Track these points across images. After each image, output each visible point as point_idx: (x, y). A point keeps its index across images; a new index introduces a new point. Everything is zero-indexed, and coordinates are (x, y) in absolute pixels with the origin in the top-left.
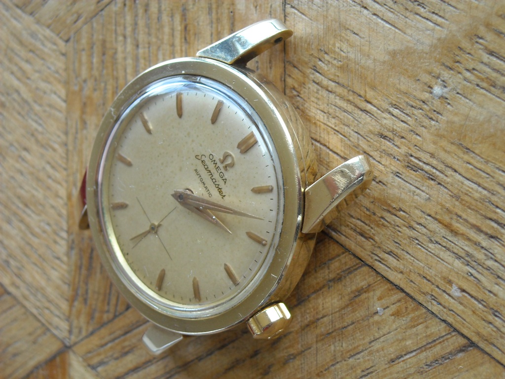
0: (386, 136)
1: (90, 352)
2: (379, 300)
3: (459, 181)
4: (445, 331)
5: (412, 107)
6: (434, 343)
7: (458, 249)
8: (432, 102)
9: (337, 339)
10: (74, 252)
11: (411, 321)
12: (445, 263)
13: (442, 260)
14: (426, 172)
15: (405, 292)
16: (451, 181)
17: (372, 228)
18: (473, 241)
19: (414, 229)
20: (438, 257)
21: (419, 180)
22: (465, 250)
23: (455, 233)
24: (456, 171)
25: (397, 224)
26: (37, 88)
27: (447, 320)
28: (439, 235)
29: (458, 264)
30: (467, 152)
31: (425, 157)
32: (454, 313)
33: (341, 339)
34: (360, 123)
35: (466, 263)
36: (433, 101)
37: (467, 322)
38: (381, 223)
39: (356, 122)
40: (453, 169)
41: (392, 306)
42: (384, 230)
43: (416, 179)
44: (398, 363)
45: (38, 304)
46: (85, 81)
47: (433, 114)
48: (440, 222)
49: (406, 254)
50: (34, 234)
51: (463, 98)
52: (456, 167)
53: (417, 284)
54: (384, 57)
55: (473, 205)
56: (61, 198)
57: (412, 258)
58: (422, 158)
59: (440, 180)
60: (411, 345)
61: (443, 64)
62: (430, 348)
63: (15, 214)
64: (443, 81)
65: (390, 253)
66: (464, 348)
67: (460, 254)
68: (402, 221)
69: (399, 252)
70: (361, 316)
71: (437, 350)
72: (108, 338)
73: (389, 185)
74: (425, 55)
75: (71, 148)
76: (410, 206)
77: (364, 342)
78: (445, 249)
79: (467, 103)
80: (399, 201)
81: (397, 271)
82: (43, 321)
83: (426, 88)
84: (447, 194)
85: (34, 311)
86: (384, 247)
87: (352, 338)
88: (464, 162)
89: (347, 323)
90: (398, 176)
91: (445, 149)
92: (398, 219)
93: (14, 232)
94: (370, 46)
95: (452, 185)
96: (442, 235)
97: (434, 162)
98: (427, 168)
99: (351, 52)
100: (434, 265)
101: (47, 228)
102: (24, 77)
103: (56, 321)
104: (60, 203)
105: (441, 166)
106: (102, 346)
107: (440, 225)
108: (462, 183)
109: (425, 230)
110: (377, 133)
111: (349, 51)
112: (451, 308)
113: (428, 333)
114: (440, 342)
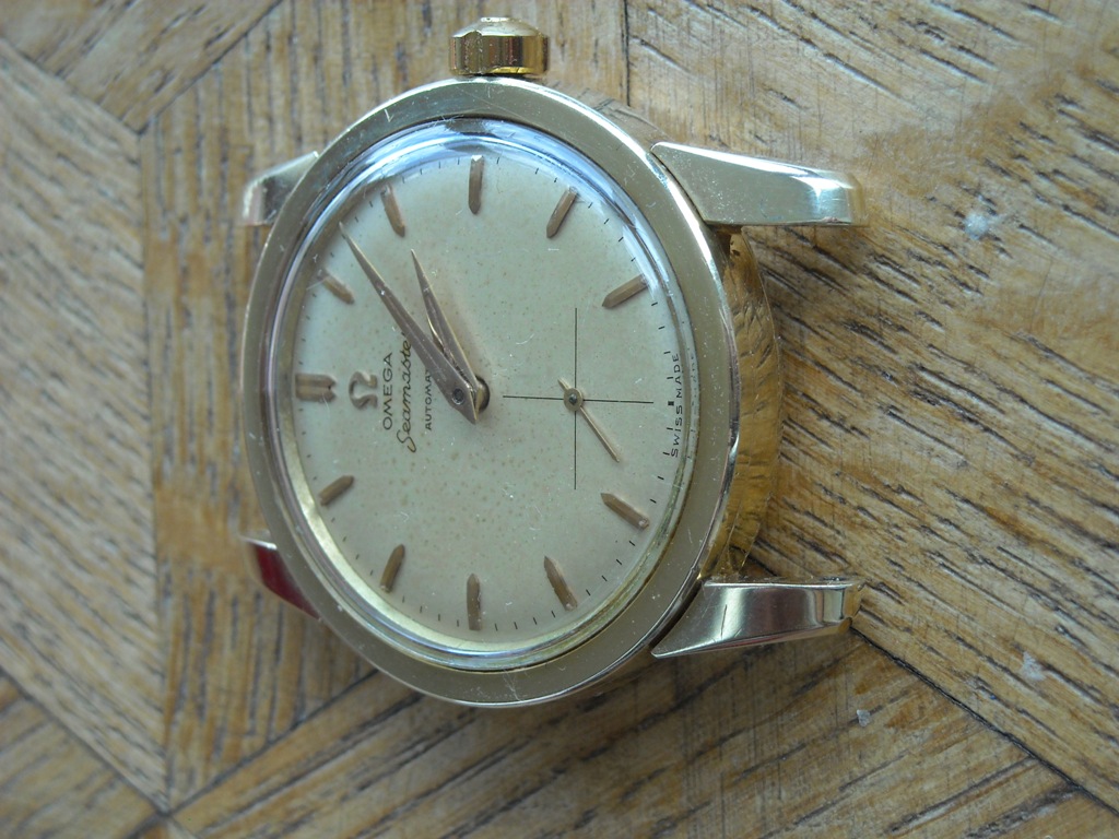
0: (862, 326)
1: (213, 824)
2: (859, 693)
3: (1030, 423)
4: (1011, 758)
5: (921, 259)
6: (987, 786)
7: (1033, 575)
8: (964, 248)
9: (768, 782)
10: (171, 604)
11: (933, 737)
12: (1005, 607)
13: (998, 599)
14: (956, 405)
15: (917, 674)
16: (1013, 423)
17: (838, 532)
18: (1067, 555)
19: (933, 532)
20: (988, 593)
21: (941, 422)
22: (1049, 577)
23: (1025, 538)
24: (1023, 400)
25: (895, 522)
26: (77, 239)
27: (1014, 733)
28: (990, 545)
29: (1033, 607)
30: (1047, 357)
31: (955, 372)
32: (1028, 718)
33: (776, 781)
34: (805, 298)
35: (1052, 605)
36: (968, 245)
37: (1058, 736)
38: (858, 520)
39: (796, 296)
40: (1017, 396)
41: (889, 706)
42: (866, 535)
43: (935, 420)
44: (907, 832)
45: (95, 719)
46: (184, 220)
47: (968, 275)
48: (990, 514)
49: (916, 588)
50: (79, 566)
51: (1034, 237)
52: (1023, 392)
53: (944, 654)
54: (854, 152)
55: (1063, 476)
56: (138, 482)
57: (932, 598)
58: (946, 373)
59: (988, 422)
60: (935, 792)
61: (987, 163)
62: (978, 796)
63: (36, 520)
64: (989, 200)
65: (881, 587)
66: (1053, 796)
67: (1038, 585)
68: (905, 515)
69: (902, 584)
70: (820, 729)
71: (994, 801)
72: (252, 793)
73: (874, 436)
74: (945, 143)
75: (156, 369)
76: (923, 482)
77: (827, 788)
78: (1003, 575)
79: (1043, 247)
80: (898, 470)
81: (897, 627)
82: (108, 758)
83: (951, 215)
84: (1006, 451)
85: (87, 736)
86: (868, 574)
87: (801, 778)
88: (1041, 379)
89: (790, 745)
90: (894, 416)
91: (998, 351)
92: (895, 509)
93: (34, 561)
94: (820, 124)
95: (1015, 433)
96: (995, 543)
97: (974, 382)
98: (957, 395)
99: (779, 141)
100: (981, 611)
101: (109, 548)
102: (48, 213)
103: (135, 756)
104: (136, 494)
105: (989, 391)
106: (241, 810)
107: (990, 522)
108: (1039, 427)
109: (957, 534)
110: (842, 319)
111: (774, 138)
112: (1021, 707)
113: (972, 764)
114: (1000, 784)
